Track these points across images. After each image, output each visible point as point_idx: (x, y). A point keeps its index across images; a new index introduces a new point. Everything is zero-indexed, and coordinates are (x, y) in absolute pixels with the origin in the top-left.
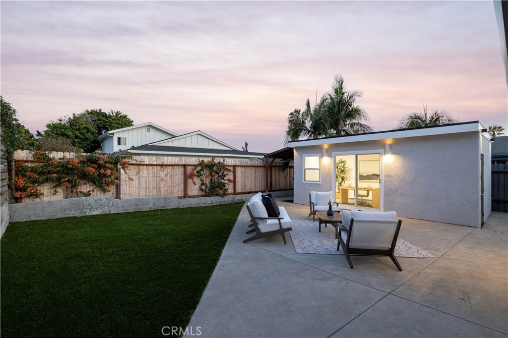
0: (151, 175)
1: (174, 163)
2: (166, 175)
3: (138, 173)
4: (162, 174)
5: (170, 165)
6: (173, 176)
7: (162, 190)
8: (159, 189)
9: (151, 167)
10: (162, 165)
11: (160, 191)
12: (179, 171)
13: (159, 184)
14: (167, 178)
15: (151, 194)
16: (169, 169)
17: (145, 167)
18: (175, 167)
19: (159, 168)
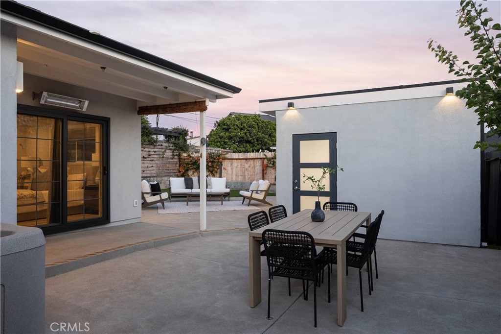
0: (239, 166)
1: (255, 157)
2: (249, 166)
3: (232, 164)
4: (247, 166)
5: (252, 159)
6: (254, 167)
7: (247, 177)
8: (244, 176)
9: (239, 161)
10: (246, 159)
11: (245, 178)
12: (258, 163)
13: (244, 172)
14: (250, 169)
15: (239, 179)
16: (251, 162)
17: (236, 161)
18: (256, 160)
19: (244, 161)
